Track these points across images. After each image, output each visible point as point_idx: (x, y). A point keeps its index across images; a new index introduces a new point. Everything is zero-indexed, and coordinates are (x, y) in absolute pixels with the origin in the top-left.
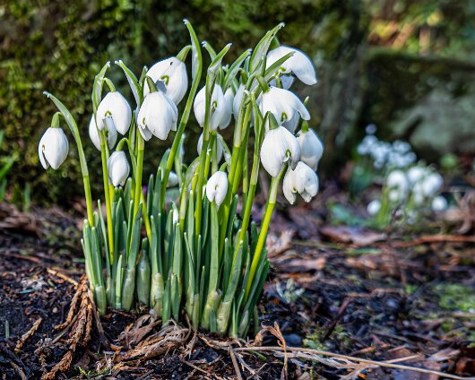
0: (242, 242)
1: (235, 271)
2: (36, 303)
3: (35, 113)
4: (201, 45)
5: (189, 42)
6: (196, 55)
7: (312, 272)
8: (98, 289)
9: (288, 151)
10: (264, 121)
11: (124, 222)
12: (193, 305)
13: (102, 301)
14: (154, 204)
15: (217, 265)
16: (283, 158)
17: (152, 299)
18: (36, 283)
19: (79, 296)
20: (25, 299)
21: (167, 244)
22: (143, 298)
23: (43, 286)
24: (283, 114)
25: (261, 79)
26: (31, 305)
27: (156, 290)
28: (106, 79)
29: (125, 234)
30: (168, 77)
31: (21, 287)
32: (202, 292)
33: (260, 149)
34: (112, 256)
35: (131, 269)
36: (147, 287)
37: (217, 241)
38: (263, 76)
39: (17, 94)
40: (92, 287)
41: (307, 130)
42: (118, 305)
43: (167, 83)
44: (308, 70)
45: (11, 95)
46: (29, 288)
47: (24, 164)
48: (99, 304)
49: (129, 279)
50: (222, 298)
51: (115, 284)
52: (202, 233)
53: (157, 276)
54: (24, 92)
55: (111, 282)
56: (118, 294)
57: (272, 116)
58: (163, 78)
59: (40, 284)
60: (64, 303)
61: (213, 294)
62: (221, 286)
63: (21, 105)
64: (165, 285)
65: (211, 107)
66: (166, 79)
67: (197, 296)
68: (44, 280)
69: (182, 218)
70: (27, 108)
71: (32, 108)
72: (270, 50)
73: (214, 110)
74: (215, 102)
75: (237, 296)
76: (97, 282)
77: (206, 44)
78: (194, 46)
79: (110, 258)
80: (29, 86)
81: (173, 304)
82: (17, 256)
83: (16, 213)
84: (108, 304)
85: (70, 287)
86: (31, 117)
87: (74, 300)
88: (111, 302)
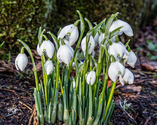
0: (102, 100)
1: (99, 111)
2: (14, 121)
3: (13, 14)
4: (84, 20)
5: (79, 19)
6: (82, 24)
7: (136, 92)
8: (41, 116)
9: (120, 72)
10: (110, 57)
11: (52, 88)
12: (82, 122)
13: (42, 121)
14: (65, 80)
15: (92, 107)
16: (117, 75)
17: (64, 119)
18: (14, 110)
19: (33, 118)
20: (9, 120)
21: (70, 95)
22: (60, 119)
23: (17, 111)
24: (118, 54)
25: (109, 40)
26: (12, 123)
27: (66, 116)
28: (43, 35)
29: (52, 92)
30: (70, 33)
31: (7, 113)
32: (85, 118)
33: (109, 68)
34: (46, 102)
35: (55, 107)
36: (62, 114)
37: (92, 98)
38: (110, 38)
39: (5, 6)
40: (38, 115)
41: (130, 51)
42: (49, 122)
43: (70, 36)
44: (129, 31)
45: (3, 6)
46: (11, 113)
47: (8, 36)
48: (41, 122)
49: (54, 112)
50: (94, 120)
51: (48, 113)
52: (85, 95)
53: (66, 111)
54: (9, 5)
55: (46, 112)
56: (49, 117)
57: (113, 57)
58: (68, 34)
59: (16, 110)
60: (26, 121)
61: (90, 118)
62: (94, 115)
63: (7, 11)
64: (70, 114)
65: (89, 46)
66: (69, 34)
67: (83, 119)
68: (17, 108)
69: (77, 86)
70: (10, 12)
71: (12, 12)
72: (113, 21)
73: (90, 47)
74: (90, 44)
75: (100, 119)
76: (40, 113)
77: (86, 19)
78: (81, 20)
79: (46, 103)
80: (11, 3)
81: (73, 121)
82: (5, 89)
83: (5, 64)
84: (45, 121)
85: (29, 111)
86: (12, 16)
87: (30, 120)
88: (46, 121)
